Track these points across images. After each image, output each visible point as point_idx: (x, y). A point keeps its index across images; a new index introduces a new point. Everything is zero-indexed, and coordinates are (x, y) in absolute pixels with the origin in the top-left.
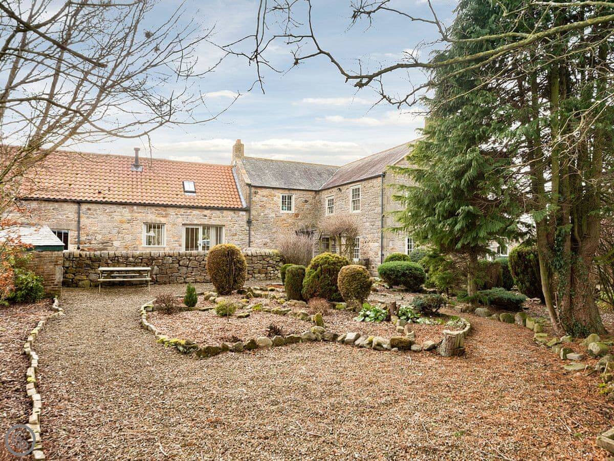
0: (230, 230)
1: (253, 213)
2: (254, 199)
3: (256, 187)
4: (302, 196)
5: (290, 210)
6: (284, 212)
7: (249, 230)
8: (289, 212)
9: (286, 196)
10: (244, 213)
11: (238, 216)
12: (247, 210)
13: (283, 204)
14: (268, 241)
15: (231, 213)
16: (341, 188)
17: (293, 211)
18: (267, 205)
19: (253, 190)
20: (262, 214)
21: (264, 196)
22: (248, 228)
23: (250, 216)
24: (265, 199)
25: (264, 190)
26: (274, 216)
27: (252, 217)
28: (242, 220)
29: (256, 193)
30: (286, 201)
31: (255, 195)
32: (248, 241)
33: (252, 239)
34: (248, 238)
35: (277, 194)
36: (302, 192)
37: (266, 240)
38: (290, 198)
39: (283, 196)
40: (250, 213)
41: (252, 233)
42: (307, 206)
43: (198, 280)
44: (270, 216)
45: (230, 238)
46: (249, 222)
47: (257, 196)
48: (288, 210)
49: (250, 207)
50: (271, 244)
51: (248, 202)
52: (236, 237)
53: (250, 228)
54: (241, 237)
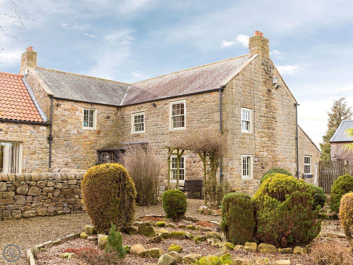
0: (29, 148)
1: (55, 128)
2: (55, 112)
3: (58, 99)
4: (104, 111)
5: (92, 126)
6: (86, 128)
7: (50, 148)
8: (91, 128)
9: (88, 111)
10: (44, 128)
11: (38, 132)
12: (48, 125)
13: (85, 120)
14: (70, 160)
15: (30, 127)
16: (156, 103)
17: (95, 127)
18: (69, 120)
19: (55, 102)
20: (64, 130)
21: (65, 110)
22: (48, 145)
23: (51, 131)
24: (66, 113)
25: (66, 103)
26: (76, 132)
27: (53, 132)
28: (42, 137)
29: (58, 105)
30: (88, 116)
31: (56, 108)
32: (48, 160)
33: (53, 158)
34: (48, 157)
35: (79, 108)
36: (104, 107)
37: (67, 159)
38: (92, 112)
39: (85, 111)
40: (51, 128)
41: (53, 151)
42: (109, 123)
43: (40, 214)
44: (72, 132)
45: (29, 157)
46: (50, 139)
47: (59, 109)
48: (90, 126)
49: (51, 122)
50: (73, 165)
51: (49, 115)
52: (35, 156)
53: (50, 146)
54: (40, 156)
